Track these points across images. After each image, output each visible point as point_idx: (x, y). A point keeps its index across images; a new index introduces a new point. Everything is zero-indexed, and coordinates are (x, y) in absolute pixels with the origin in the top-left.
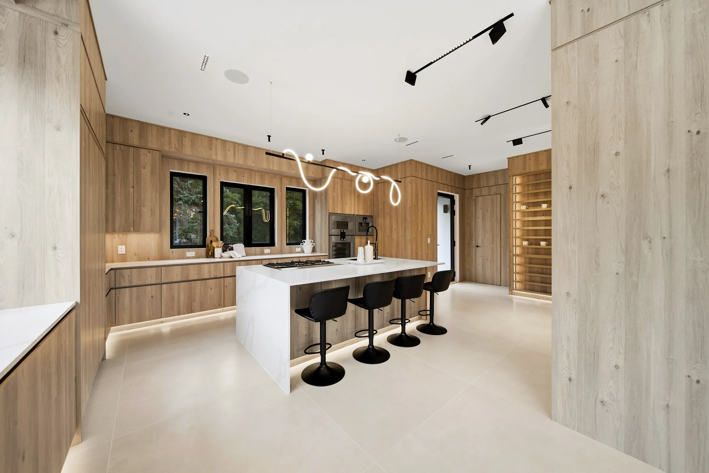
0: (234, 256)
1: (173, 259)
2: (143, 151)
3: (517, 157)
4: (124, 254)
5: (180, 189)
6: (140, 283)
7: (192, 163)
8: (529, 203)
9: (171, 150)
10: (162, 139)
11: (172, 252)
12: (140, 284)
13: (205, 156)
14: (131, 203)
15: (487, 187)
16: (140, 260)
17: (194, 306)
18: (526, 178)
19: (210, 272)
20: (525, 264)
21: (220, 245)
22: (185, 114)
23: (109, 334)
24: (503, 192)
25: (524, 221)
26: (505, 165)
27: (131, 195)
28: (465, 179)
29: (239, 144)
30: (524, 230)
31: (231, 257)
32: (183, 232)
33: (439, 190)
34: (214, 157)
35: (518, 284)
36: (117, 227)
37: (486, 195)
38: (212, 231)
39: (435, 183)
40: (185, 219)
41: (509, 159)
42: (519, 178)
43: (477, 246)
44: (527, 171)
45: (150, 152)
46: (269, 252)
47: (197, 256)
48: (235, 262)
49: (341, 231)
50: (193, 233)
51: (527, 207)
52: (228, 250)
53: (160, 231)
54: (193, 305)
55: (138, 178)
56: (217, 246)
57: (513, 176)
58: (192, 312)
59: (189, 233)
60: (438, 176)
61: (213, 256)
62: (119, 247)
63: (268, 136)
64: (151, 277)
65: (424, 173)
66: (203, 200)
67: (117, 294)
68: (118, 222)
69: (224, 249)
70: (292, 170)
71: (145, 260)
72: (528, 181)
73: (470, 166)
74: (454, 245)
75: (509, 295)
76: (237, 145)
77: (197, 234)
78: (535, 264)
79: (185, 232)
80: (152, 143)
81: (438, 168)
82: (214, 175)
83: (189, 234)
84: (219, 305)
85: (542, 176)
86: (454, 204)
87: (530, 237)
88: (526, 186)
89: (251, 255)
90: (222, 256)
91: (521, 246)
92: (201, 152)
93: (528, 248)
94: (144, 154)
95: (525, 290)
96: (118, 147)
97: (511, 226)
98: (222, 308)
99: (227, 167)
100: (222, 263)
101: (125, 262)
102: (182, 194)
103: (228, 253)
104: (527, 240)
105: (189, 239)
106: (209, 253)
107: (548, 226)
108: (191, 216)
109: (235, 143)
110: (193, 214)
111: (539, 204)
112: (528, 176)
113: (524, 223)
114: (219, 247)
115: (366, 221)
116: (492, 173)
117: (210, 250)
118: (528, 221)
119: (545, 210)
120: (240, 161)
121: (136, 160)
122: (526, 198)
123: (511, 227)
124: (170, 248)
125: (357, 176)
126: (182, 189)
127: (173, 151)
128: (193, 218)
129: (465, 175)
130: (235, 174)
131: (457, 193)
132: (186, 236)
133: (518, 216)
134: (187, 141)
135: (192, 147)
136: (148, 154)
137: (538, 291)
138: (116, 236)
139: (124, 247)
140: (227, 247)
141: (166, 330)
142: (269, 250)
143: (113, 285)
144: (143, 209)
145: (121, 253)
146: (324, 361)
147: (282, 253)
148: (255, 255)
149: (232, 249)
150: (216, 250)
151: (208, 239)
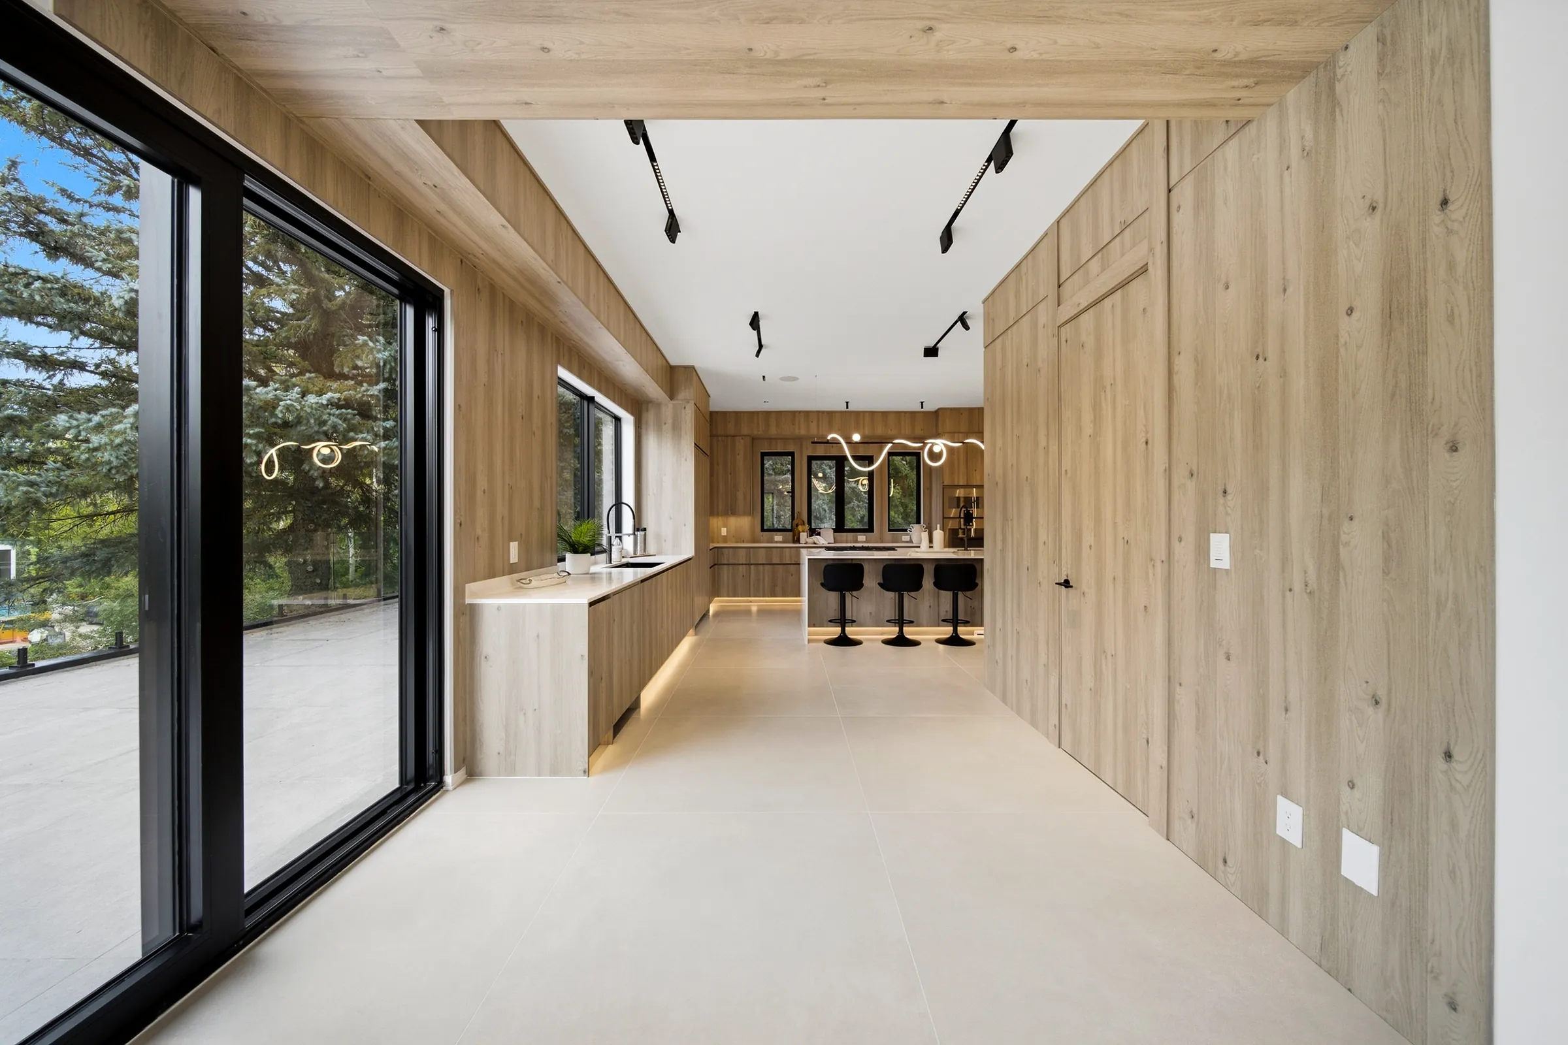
0: (817, 543)
1: (762, 542)
2: (737, 439)
4: (726, 535)
7: (779, 441)
9: (760, 432)
10: (752, 424)
11: (762, 536)
12: (734, 563)
13: (790, 432)
14: (729, 486)
16: (736, 541)
19: (791, 557)
22: (765, 402)
29: (823, 412)
31: (815, 543)
34: (797, 431)
36: (720, 511)
45: (743, 439)
46: (866, 540)
47: (784, 540)
53: (750, 513)
55: (734, 464)
58: (774, 596)
61: (798, 541)
62: (722, 529)
64: (742, 557)
67: (718, 570)
68: (721, 506)
70: (889, 430)
71: (740, 542)
80: (744, 430)
82: (801, 450)
89: (840, 542)
92: (785, 431)
94: (738, 441)
96: (720, 438)
99: (811, 440)
101: (725, 542)
121: (733, 448)
124: (761, 532)
127: (762, 432)
134: (773, 422)
138: (720, 518)
139: (725, 529)
140: (813, 532)
141: (754, 609)
142: (865, 537)
143: (716, 563)
144: (738, 493)
145: (723, 534)
146: (843, 631)
147: (882, 542)
148: (847, 543)
149: (819, 534)
151: (795, 522)
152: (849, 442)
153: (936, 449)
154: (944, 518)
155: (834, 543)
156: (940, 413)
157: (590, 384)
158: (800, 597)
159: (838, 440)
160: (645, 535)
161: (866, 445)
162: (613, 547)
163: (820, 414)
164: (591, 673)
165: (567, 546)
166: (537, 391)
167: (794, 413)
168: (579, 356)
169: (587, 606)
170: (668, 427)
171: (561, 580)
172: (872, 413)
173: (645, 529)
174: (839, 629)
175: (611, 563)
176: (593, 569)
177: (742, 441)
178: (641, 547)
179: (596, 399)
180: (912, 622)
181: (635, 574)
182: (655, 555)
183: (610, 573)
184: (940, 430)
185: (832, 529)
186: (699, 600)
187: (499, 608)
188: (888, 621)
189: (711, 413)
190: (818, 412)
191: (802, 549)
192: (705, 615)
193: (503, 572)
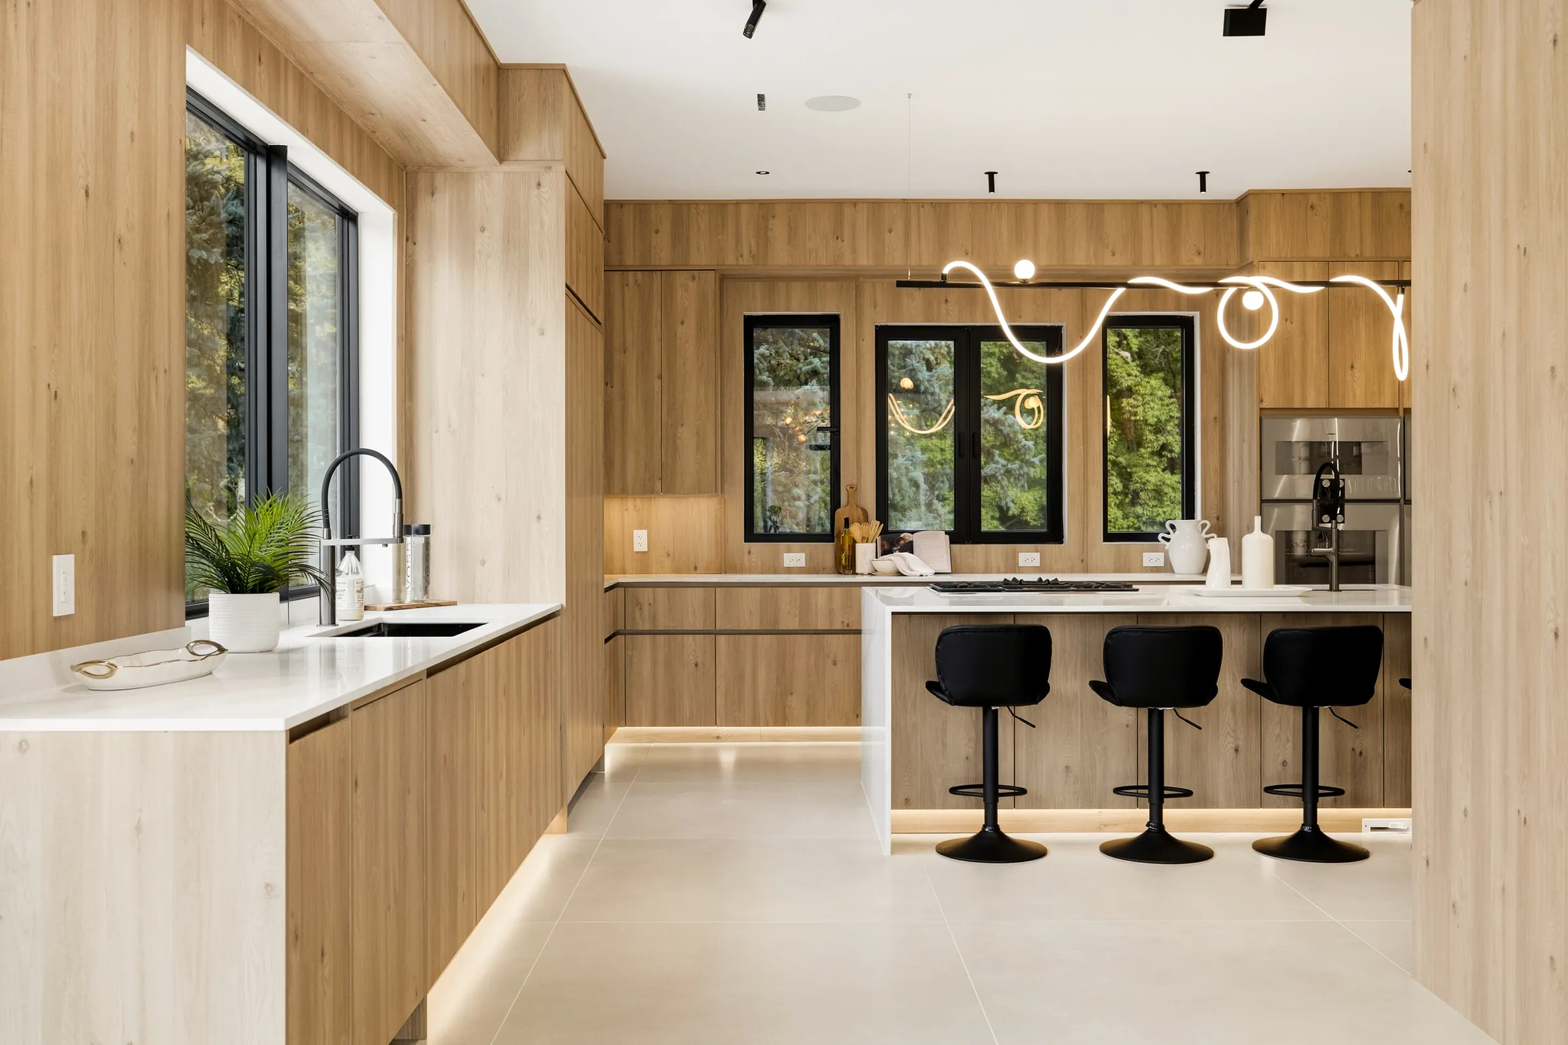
0: (907, 571)
1: (751, 571)
2: (679, 279)
4: (645, 552)
6: (672, 626)
7: (798, 283)
9: (741, 259)
10: (718, 236)
11: (749, 552)
12: (671, 629)
14: (657, 414)
16: (678, 571)
17: (790, 707)
19: (831, 612)
21: (872, 534)
27: (657, 397)
29: (920, 203)
31: (901, 574)
34: (847, 261)
36: (630, 481)
38: (853, 489)
45: (693, 278)
46: (1038, 563)
47: (812, 565)
52: (897, 551)
53: (718, 488)
54: (787, 703)
55: (670, 350)
56: (863, 538)
58: (786, 721)
61: (849, 566)
62: (636, 533)
64: (692, 612)
67: (628, 647)
68: (633, 467)
69: (883, 547)
71: (688, 572)
80: (698, 251)
82: (858, 309)
89: (967, 568)
90: (875, 570)
92: (814, 253)
94: (681, 286)
96: (631, 278)
101: (648, 571)
103: (895, 560)
106: (841, 559)
114: (871, 538)
117: (844, 549)
120: (924, 257)
121: (668, 294)
124: (745, 541)
125: (1218, 295)
127: (747, 261)
130: (918, 295)
134: (778, 228)
135: (790, 242)
136: (690, 283)
138: (630, 503)
139: (645, 531)
140: (892, 542)
141: (728, 758)
142: (1037, 555)
143: (621, 627)
144: (680, 431)
145: (637, 548)
146: (991, 817)
147: (1086, 570)
148: (987, 571)
149: (909, 548)
150: (860, 548)
151: (841, 514)
152: (1004, 283)
153: (1251, 302)
154: (1262, 501)
155: (954, 571)
156: (1252, 202)
157: (276, 107)
158: (859, 724)
159: (973, 276)
160: (427, 545)
161: (1046, 290)
162: (338, 579)
163: (913, 209)
164: (294, 937)
165: (212, 571)
166: (128, 118)
167: (838, 205)
168: (245, 25)
169: (283, 739)
170: (489, 242)
171: (200, 667)
172: (1060, 205)
173: (426, 530)
174: (977, 816)
175: (333, 622)
176: (287, 639)
177: (692, 285)
178: (414, 582)
179: (291, 156)
180: (1187, 793)
181: (400, 654)
182: (454, 604)
183: (332, 650)
184: (1252, 253)
185: (947, 533)
186: (579, 734)
187: (23, 745)
188: (1118, 791)
189: (608, 205)
190: (906, 203)
191: (865, 589)
192: (593, 776)
193: (33, 642)
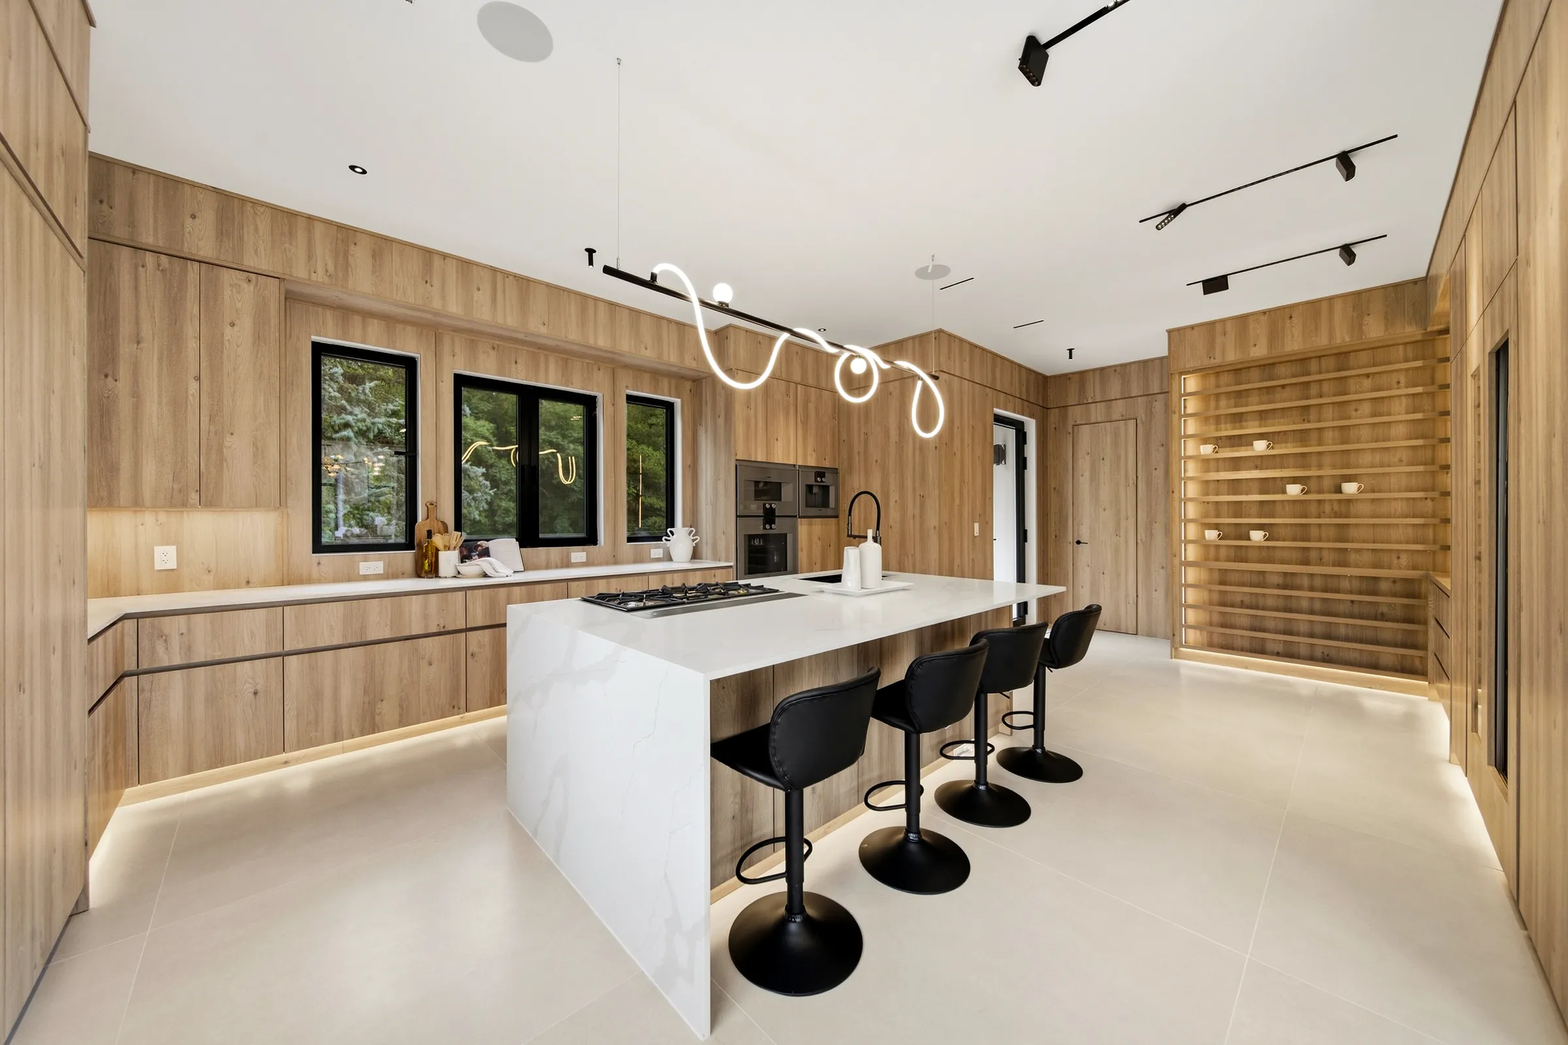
0: (494, 573)
1: (319, 581)
2: (227, 276)
3: (1192, 327)
4: (173, 570)
5: (344, 402)
6: (218, 656)
7: (376, 320)
8: (1221, 438)
9: (314, 277)
10: (286, 245)
11: (319, 563)
12: (217, 658)
13: (411, 300)
14: (192, 424)
15: (1103, 403)
16: (222, 585)
17: (380, 713)
18: (1212, 380)
19: (426, 617)
20: (1210, 584)
21: (454, 543)
22: (352, 168)
23: (117, 809)
24: (1142, 415)
25: (1207, 482)
26: (1159, 348)
27: (193, 401)
28: (1047, 383)
29: (506, 274)
30: (1208, 503)
31: (485, 575)
32: (351, 510)
33: (998, 408)
34: (437, 304)
35: (1191, 632)
36: (147, 494)
37: (1099, 420)
38: (432, 506)
39: (988, 389)
40: (357, 478)
41: (1170, 332)
42: (1192, 378)
43: (1079, 542)
44: (1216, 361)
45: (249, 281)
46: (584, 560)
47: (390, 572)
48: (496, 589)
49: (764, 505)
50: (379, 511)
51: (1215, 447)
52: (476, 557)
53: (281, 503)
54: (378, 711)
55: (215, 348)
56: (445, 546)
57: (1181, 373)
58: (374, 729)
59: (367, 512)
60: (993, 374)
61: (434, 572)
62: (159, 550)
63: (587, 250)
64: (253, 635)
65: (966, 365)
66: (406, 428)
67: (143, 690)
68: (151, 477)
69: (465, 553)
70: (643, 347)
71: (238, 586)
72: (1218, 386)
73: (1070, 350)
74: (1025, 540)
75: (1172, 658)
76: (499, 276)
77: (389, 513)
78: (1235, 585)
79: (357, 508)
80: (256, 254)
81: (995, 355)
82: (437, 355)
83: (368, 515)
84: (454, 707)
85: (1255, 374)
86: (1025, 442)
87: (1222, 519)
88: (1212, 398)
89: (536, 568)
90: (459, 573)
91: (1201, 541)
92: (401, 289)
93: (1217, 547)
94: (231, 285)
95: (1211, 646)
96: (149, 258)
97: (1174, 494)
98: (462, 715)
99: (473, 336)
100: (460, 593)
101: (177, 591)
102: (351, 413)
103: (477, 565)
104: (1216, 527)
105: (371, 528)
106: (423, 565)
107: (1269, 494)
108: (375, 471)
109: (494, 270)
110: (381, 467)
111: (1244, 441)
112: (1218, 373)
113: (1207, 486)
114: (452, 547)
115: (822, 481)
116: (1115, 370)
117: (425, 556)
118: (1218, 481)
119: (1261, 456)
120: (508, 318)
121: (210, 299)
122: (1213, 427)
123: (1176, 495)
124: (313, 553)
125: (839, 355)
126: (349, 401)
127: (320, 280)
128: (378, 476)
129: (1048, 374)
130: (493, 353)
131: (1031, 416)
132: (361, 519)
133: (1192, 469)
134: (360, 256)
135: (374, 272)
136: (245, 285)
137: (1242, 650)
138: (149, 518)
139: (172, 550)
140: (471, 549)
142: (584, 554)
143: (130, 665)
144: (229, 440)
145: (159, 567)
147: (616, 563)
148: (548, 567)
149: (486, 553)
150: (442, 555)
151: (419, 529)
153: (858, 368)
154: (737, 516)
155: (526, 568)
177: (247, 288)
185: (516, 539)
